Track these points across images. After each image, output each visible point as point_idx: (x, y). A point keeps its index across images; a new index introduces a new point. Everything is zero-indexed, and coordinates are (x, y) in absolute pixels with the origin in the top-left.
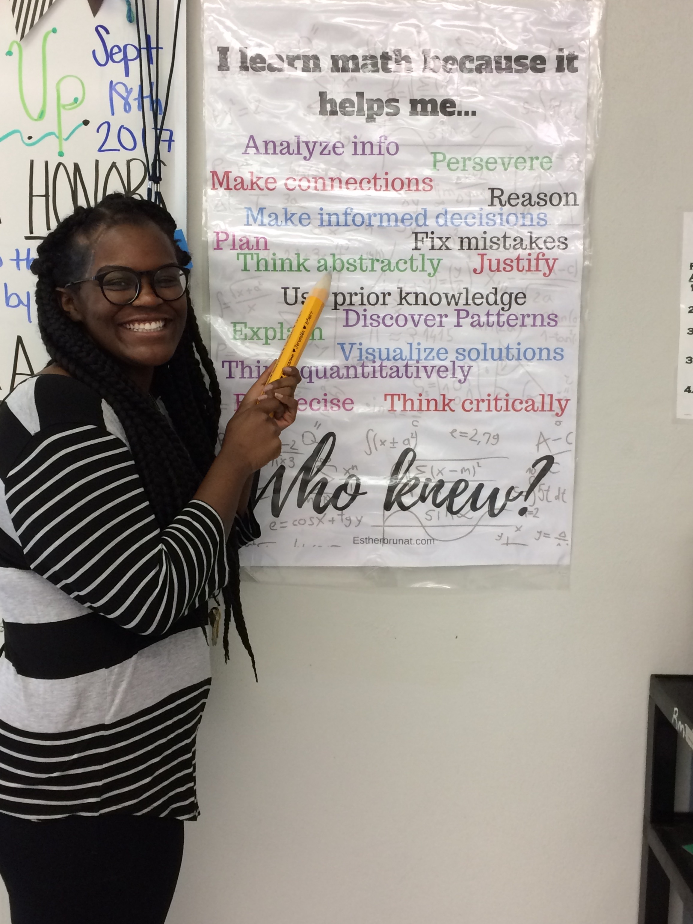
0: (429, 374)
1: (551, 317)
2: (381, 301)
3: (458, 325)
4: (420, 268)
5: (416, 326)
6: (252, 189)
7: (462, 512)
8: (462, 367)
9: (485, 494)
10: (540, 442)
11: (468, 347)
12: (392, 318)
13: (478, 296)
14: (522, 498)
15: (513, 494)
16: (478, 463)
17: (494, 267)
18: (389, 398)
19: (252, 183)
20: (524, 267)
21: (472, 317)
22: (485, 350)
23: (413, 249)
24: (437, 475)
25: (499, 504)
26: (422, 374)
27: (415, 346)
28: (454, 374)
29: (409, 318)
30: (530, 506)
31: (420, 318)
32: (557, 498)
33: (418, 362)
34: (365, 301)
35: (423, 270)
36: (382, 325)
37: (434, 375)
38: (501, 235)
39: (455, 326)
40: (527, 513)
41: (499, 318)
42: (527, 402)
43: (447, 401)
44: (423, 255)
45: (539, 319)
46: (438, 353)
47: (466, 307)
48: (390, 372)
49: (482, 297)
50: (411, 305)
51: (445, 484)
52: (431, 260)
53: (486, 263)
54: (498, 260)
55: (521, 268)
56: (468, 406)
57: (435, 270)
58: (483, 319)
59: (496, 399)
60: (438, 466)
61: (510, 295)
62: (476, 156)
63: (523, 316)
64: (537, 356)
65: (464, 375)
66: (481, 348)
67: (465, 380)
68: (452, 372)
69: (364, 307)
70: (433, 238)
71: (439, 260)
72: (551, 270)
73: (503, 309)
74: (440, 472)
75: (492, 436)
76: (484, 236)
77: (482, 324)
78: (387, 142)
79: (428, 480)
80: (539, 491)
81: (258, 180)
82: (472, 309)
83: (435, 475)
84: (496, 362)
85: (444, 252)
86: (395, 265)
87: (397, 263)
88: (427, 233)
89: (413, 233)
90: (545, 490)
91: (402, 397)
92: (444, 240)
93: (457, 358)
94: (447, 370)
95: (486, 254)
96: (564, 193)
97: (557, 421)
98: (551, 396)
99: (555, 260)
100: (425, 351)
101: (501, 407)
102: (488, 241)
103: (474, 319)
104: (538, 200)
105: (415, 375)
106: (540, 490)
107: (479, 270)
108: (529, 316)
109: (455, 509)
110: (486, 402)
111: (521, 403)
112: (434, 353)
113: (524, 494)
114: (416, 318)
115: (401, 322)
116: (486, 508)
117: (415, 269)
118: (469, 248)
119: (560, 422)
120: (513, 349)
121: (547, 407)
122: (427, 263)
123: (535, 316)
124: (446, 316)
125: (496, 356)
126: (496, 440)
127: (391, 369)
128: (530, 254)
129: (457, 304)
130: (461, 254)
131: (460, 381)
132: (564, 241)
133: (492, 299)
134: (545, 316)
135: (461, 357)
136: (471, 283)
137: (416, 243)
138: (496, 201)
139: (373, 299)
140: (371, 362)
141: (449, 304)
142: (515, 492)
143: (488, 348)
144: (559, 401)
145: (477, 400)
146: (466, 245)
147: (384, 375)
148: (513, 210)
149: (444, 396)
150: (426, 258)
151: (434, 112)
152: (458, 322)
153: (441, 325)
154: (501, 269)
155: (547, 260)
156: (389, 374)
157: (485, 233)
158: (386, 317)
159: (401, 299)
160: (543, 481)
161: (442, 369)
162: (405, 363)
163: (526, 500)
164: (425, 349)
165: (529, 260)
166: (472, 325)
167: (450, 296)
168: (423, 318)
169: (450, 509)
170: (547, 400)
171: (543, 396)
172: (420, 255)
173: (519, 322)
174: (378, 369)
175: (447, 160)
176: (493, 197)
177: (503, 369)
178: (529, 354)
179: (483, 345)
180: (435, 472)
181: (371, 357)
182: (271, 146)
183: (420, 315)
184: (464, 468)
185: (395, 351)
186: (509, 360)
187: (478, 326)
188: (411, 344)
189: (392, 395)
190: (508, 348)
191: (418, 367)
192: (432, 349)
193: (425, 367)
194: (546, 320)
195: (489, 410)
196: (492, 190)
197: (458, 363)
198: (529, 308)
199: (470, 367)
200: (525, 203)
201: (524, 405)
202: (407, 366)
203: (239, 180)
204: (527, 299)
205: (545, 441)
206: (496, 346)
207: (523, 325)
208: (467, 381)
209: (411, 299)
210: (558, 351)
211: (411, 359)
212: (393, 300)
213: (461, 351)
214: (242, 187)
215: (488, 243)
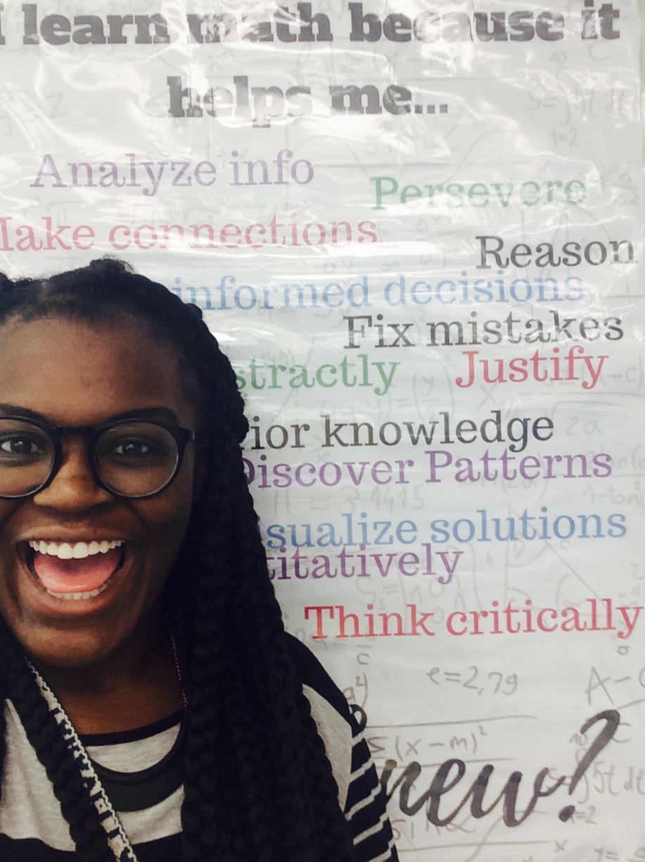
0: (384, 568)
1: (599, 459)
2: (292, 440)
3: (433, 479)
4: (360, 380)
5: (357, 482)
6: (50, 247)
7: (456, 821)
8: (443, 555)
9: (497, 784)
10: (593, 685)
11: (452, 518)
12: (313, 470)
13: (467, 426)
14: (564, 789)
15: (548, 783)
16: (481, 727)
17: (493, 374)
18: (313, 613)
19: (50, 238)
20: (546, 372)
21: (458, 464)
22: (484, 522)
23: (345, 347)
24: (407, 754)
25: (522, 803)
26: (372, 568)
27: (356, 519)
28: (429, 567)
29: (344, 469)
30: (579, 802)
31: (363, 469)
32: (628, 786)
33: (363, 547)
34: (263, 442)
35: (366, 383)
36: (295, 483)
37: (394, 570)
38: (502, 318)
39: (427, 481)
40: (574, 816)
41: (505, 463)
42: (564, 614)
43: (419, 618)
44: (365, 357)
45: (577, 464)
46: (399, 531)
47: (446, 447)
48: (312, 567)
49: (474, 428)
50: (347, 445)
51: (422, 769)
52: (379, 365)
53: (479, 368)
54: (501, 363)
55: (541, 375)
56: (457, 625)
57: (388, 383)
58: (478, 467)
59: (508, 611)
60: (409, 736)
61: (525, 423)
62: (454, 182)
63: (550, 459)
64: (578, 531)
65: (449, 570)
66: (477, 519)
67: (450, 577)
68: (425, 564)
69: (261, 452)
70: (380, 327)
71: (394, 365)
72: (595, 377)
73: (512, 448)
74: (412, 748)
75: (504, 678)
76: (473, 319)
77: (475, 476)
78: (292, 161)
79: (392, 763)
80: (595, 776)
81: (59, 232)
82: (457, 449)
83: (403, 754)
84: (504, 544)
85: (401, 350)
86: (315, 376)
87: (319, 372)
88: (370, 318)
89: (345, 318)
90: (605, 774)
91: (337, 611)
92: (401, 329)
93: (433, 538)
94: (417, 561)
95: (477, 352)
96: (611, 243)
97: (620, 647)
98: (609, 601)
99: (602, 358)
100: (375, 528)
101: (519, 624)
102: (480, 327)
103: (462, 468)
104: (565, 256)
105: (358, 570)
106: (596, 772)
107: (466, 381)
108: (559, 459)
109: (442, 815)
110: (491, 616)
111: (554, 616)
112: (392, 531)
113: (568, 781)
114: (357, 468)
115: (330, 475)
116: (500, 810)
117: (350, 381)
118: (447, 342)
119: (626, 648)
120: (534, 518)
121: (602, 622)
122: (373, 372)
123: (570, 459)
124: (411, 463)
125: (504, 532)
126: (512, 686)
127: (315, 562)
128: (556, 350)
129: (429, 441)
130: (434, 353)
131: (441, 580)
132: (616, 326)
133: (491, 430)
134: (589, 459)
135: (441, 537)
136: (453, 405)
137: (351, 335)
138: (491, 260)
139: (277, 437)
140: (278, 551)
141: (415, 442)
142: (551, 778)
143: (489, 517)
144: (623, 610)
145: (475, 614)
146: (440, 336)
147: (302, 573)
148: (520, 273)
149: (413, 607)
150: (369, 361)
151: (374, 108)
152: (433, 475)
153: (402, 480)
154: (506, 377)
155: (588, 359)
156: (311, 571)
157: (474, 314)
158: (302, 469)
159: (328, 436)
160: (602, 756)
161: (408, 559)
162: (339, 550)
163: (571, 791)
164: (375, 524)
165: (556, 360)
166: (458, 478)
167: (415, 428)
168: (369, 468)
169: (433, 817)
170: (602, 609)
171: (594, 602)
172: (360, 356)
173: (543, 470)
174: (290, 562)
175: (400, 190)
176: (484, 252)
177: (518, 556)
178: (564, 527)
179: (480, 514)
180: (403, 748)
181: (277, 542)
182: (82, 171)
183: (364, 464)
184: (455, 738)
185: (320, 530)
186: (527, 537)
187: (468, 480)
188: (349, 516)
189: (319, 609)
190: (525, 518)
191: (363, 557)
192: (389, 524)
193: (377, 557)
194: (591, 466)
195: (497, 631)
196: (483, 240)
197: (435, 548)
198: (558, 445)
199: (458, 554)
200: (543, 262)
201: (560, 620)
202: (343, 556)
203: (25, 232)
204: (554, 430)
205: (601, 683)
206: (503, 516)
207: (550, 475)
208: (454, 580)
209: (347, 435)
210: (617, 520)
211: (350, 543)
212: (313, 439)
213: (440, 526)
214: (32, 245)
215: (481, 334)
